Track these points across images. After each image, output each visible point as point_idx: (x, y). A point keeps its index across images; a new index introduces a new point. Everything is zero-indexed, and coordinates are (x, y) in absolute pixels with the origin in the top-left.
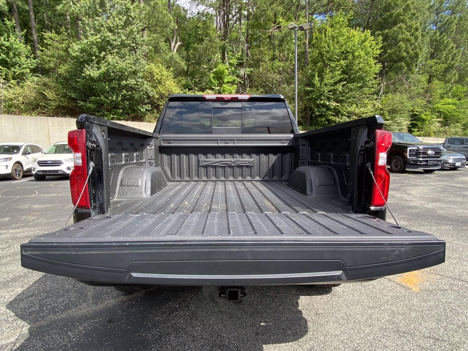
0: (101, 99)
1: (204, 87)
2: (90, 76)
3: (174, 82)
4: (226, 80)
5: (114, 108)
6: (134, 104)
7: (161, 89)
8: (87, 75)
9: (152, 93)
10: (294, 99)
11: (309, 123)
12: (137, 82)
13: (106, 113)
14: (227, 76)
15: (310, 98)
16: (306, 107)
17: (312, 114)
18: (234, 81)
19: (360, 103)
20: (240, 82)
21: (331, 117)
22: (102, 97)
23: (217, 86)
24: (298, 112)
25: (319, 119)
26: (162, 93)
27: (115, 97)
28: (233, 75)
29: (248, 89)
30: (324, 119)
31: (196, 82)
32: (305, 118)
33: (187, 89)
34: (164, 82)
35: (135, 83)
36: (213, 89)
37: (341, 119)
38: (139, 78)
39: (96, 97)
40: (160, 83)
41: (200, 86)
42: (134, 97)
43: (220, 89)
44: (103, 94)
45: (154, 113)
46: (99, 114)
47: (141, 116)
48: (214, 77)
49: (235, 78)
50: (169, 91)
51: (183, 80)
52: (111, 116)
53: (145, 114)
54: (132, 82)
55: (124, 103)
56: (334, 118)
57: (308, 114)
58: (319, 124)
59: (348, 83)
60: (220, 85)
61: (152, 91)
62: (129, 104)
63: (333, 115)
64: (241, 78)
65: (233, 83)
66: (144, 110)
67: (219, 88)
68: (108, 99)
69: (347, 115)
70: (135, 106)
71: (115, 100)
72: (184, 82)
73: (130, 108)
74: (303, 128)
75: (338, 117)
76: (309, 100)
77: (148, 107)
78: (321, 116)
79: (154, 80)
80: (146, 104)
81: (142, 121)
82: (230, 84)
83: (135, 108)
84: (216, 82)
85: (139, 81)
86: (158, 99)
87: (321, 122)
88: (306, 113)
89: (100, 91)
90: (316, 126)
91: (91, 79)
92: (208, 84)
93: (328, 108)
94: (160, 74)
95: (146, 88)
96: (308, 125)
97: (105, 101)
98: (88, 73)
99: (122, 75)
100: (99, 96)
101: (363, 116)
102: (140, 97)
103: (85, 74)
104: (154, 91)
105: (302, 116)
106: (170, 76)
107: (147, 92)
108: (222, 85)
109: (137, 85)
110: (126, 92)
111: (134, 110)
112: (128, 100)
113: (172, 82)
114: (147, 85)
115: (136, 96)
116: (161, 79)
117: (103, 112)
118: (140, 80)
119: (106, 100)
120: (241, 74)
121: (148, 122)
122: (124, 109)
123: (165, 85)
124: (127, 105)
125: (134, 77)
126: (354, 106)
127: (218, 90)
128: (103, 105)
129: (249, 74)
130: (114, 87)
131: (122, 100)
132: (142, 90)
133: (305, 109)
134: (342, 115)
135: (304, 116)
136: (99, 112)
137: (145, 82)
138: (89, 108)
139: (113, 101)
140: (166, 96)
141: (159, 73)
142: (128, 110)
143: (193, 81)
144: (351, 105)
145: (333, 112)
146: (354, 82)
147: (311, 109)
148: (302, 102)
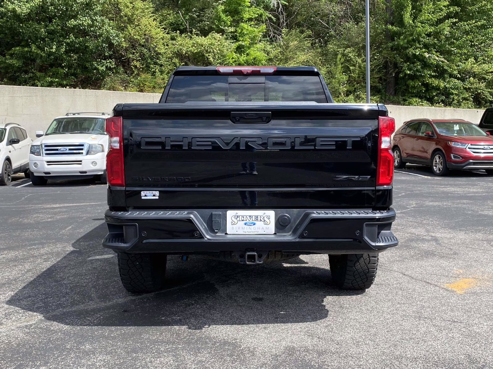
0: (30, 52)
1: (206, 28)
2: (14, 11)
3: (154, 20)
4: (246, 16)
5: (52, 66)
6: (86, 58)
7: (132, 32)
8: (9, 11)
9: (117, 38)
10: (364, 47)
11: (392, 91)
12: (93, 21)
13: (38, 74)
14: (247, 9)
15: (394, 45)
16: (386, 62)
17: (397, 74)
18: (261, 15)
19: (482, 56)
20: (270, 19)
21: (430, 81)
22: (34, 48)
23: (231, 26)
24: (372, 71)
25: (411, 83)
26: (134, 39)
27: (54, 47)
28: (258, 5)
29: (284, 30)
30: (418, 83)
31: (192, 18)
32: (385, 80)
33: (178, 32)
34: (138, 21)
35: (90, 22)
36: (222, 32)
37: (449, 82)
38: (96, 14)
39: (24, 46)
40: (130, 21)
41: (199, 27)
42: (87, 47)
43: (236, 31)
44: (34, 43)
45: (119, 73)
46: (26, 76)
47: (97, 79)
48: (225, 11)
49: (262, 11)
50: (145, 35)
51: (169, 14)
52: (49, 79)
53: (104, 75)
54: (84, 21)
55: (70, 56)
56: (435, 82)
57: (391, 74)
58: (409, 93)
59: (461, 20)
60: (236, 23)
61: (117, 36)
62: (78, 58)
63: (434, 77)
64: (272, 11)
65: (258, 20)
66: (104, 68)
67: (232, 29)
68: (42, 50)
69: (459, 75)
70: (88, 62)
71: (55, 53)
72: (171, 18)
73: (79, 65)
74: (381, 98)
75: (444, 80)
76: (392, 49)
77: (110, 62)
78: (413, 77)
79: (121, 17)
80: (105, 58)
81: (99, 88)
82: (253, 23)
83: (88, 65)
84: (228, 19)
85: (96, 20)
86: (126, 50)
87: (414, 87)
88: (387, 73)
89: (30, 38)
90: (404, 95)
91: (16, 16)
92: (213, 23)
93: (426, 65)
94: (130, 6)
95: (107, 32)
96: (391, 94)
97: (37, 54)
98: (11, 7)
99: (67, 9)
100: (28, 46)
101: (487, 77)
102: (97, 47)
103: (6, 8)
104: (121, 35)
105: (380, 78)
106: (147, 8)
107: (108, 38)
108: (238, 23)
109: (92, 26)
110: (74, 38)
111: (85, 69)
112: (76, 51)
113: (152, 18)
114: (109, 25)
115: (91, 44)
116: (133, 15)
117: (33, 73)
118: (98, 18)
119: (39, 52)
120: (272, 5)
121: (109, 89)
122: (70, 67)
123: (138, 25)
124: (75, 60)
125: (88, 13)
126: (472, 60)
127: (231, 32)
128: (34, 60)
129: (285, 5)
130: (53, 31)
131: (66, 52)
132: (100, 35)
133: (386, 66)
134: (451, 76)
135: (383, 77)
136: (26, 72)
137: (107, 21)
138: (11, 65)
139: (50, 54)
140: (140, 45)
141: (129, 4)
142: (75, 69)
143: (187, 17)
144: (467, 60)
145: (434, 71)
146: (472, 18)
147: (395, 65)
148: (380, 52)
